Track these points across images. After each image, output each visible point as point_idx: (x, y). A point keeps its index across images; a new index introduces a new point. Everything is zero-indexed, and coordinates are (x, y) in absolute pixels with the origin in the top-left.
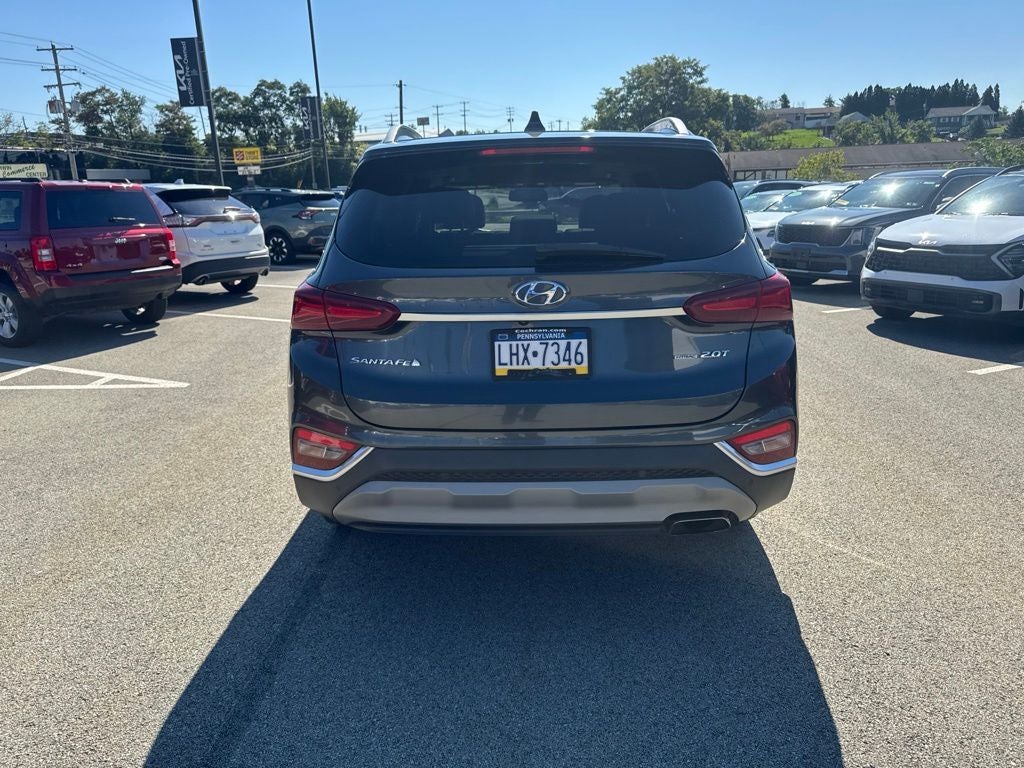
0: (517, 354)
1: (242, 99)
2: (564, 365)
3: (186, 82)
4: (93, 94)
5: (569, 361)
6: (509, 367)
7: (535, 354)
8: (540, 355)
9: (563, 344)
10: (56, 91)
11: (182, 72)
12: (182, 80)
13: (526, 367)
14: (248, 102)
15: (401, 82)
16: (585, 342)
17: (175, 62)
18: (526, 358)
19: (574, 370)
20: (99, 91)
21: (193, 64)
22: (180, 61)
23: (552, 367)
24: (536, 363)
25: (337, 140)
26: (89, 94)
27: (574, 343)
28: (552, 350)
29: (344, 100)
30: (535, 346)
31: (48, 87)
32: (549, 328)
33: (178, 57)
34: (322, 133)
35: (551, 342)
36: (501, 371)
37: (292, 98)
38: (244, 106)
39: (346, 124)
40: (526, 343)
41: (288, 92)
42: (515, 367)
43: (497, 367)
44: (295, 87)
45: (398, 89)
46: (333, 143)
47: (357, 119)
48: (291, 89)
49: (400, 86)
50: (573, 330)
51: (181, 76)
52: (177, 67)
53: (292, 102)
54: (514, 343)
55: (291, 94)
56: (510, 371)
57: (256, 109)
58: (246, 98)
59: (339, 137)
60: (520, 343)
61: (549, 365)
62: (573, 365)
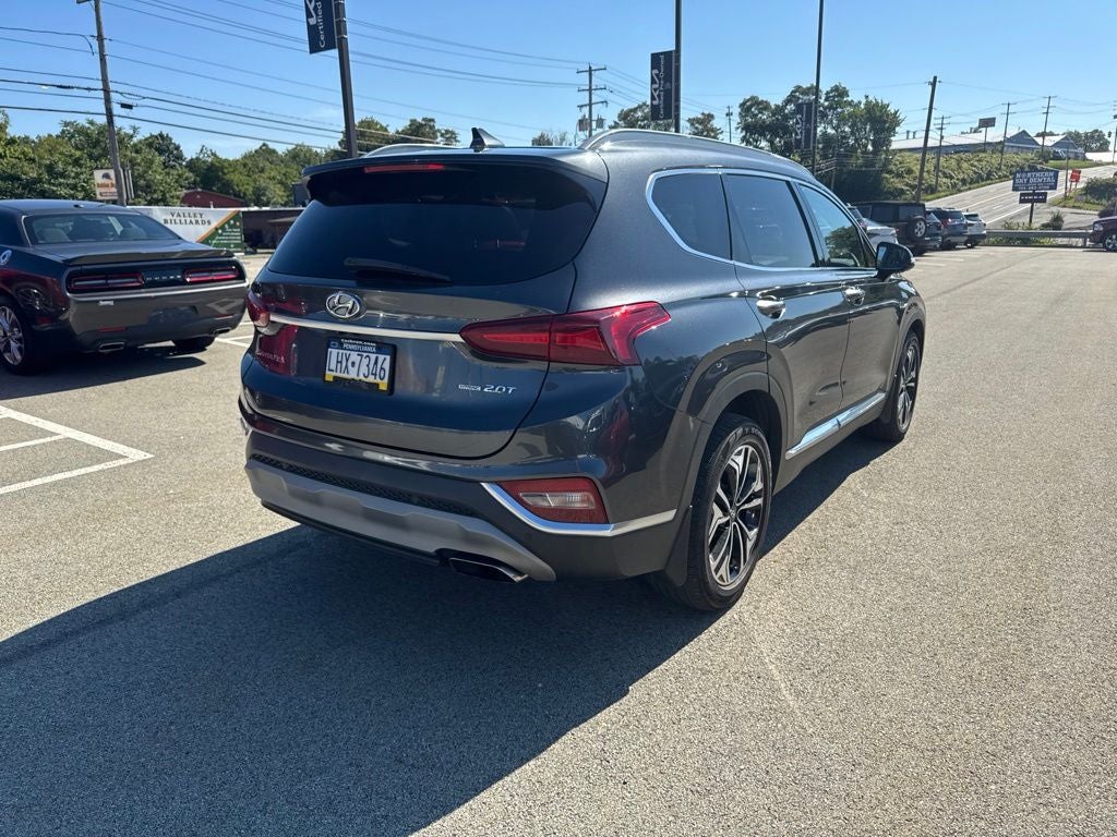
0: (341, 362)
1: (773, 107)
2: (371, 379)
3: (659, 96)
4: (635, 110)
5: (375, 375)
6: (334, 374)
7: (353, 364)
8: (357, 365)
9: (373, 356)
10: (586, 110)
11: (656, 86)
12: (656, 95)
13: (345, 376)
14: (779, 109)
15: (935, 78)
16: (388, 358)
17: (652, 77)
18: (346, 367)
19: (377, 385)
20: (640, 107)
21: (668, 78)
22: (657, 75)
23: (363, 379)
24: (352, 374)
25: (870, 148)
26: (631, 110)
27: (381, 357)
28: (365, 361)
29: (885, 102)
30: (354, 357)
31: (581, 107)
32: (364, 341)
33: (656, 71)
34: (814, 142)
35: (365, 354)
36: (329, 376)
37: (826, 104)
38: (774, 115)
39: (883, 130)
40: (348, 352)
41: (823, 97)
42: (338, 374)
43: (327, 372)
44: (832, 91)
45: (930, 87)
46: (865, 152)
47: (898, 125)
48: (827, 93)
49: (933, 84)
50: (383, 345)
51: (655, 90)
52: (653, 82)
53: (825, 108)
54: (341, 351)
55: (826, 100)
56: (335, 377)
57: (786, 118)
58: (777, 106)
59: (873, 145)
60: (345, 352)
61: (362, 377)
62: (378, 380)
